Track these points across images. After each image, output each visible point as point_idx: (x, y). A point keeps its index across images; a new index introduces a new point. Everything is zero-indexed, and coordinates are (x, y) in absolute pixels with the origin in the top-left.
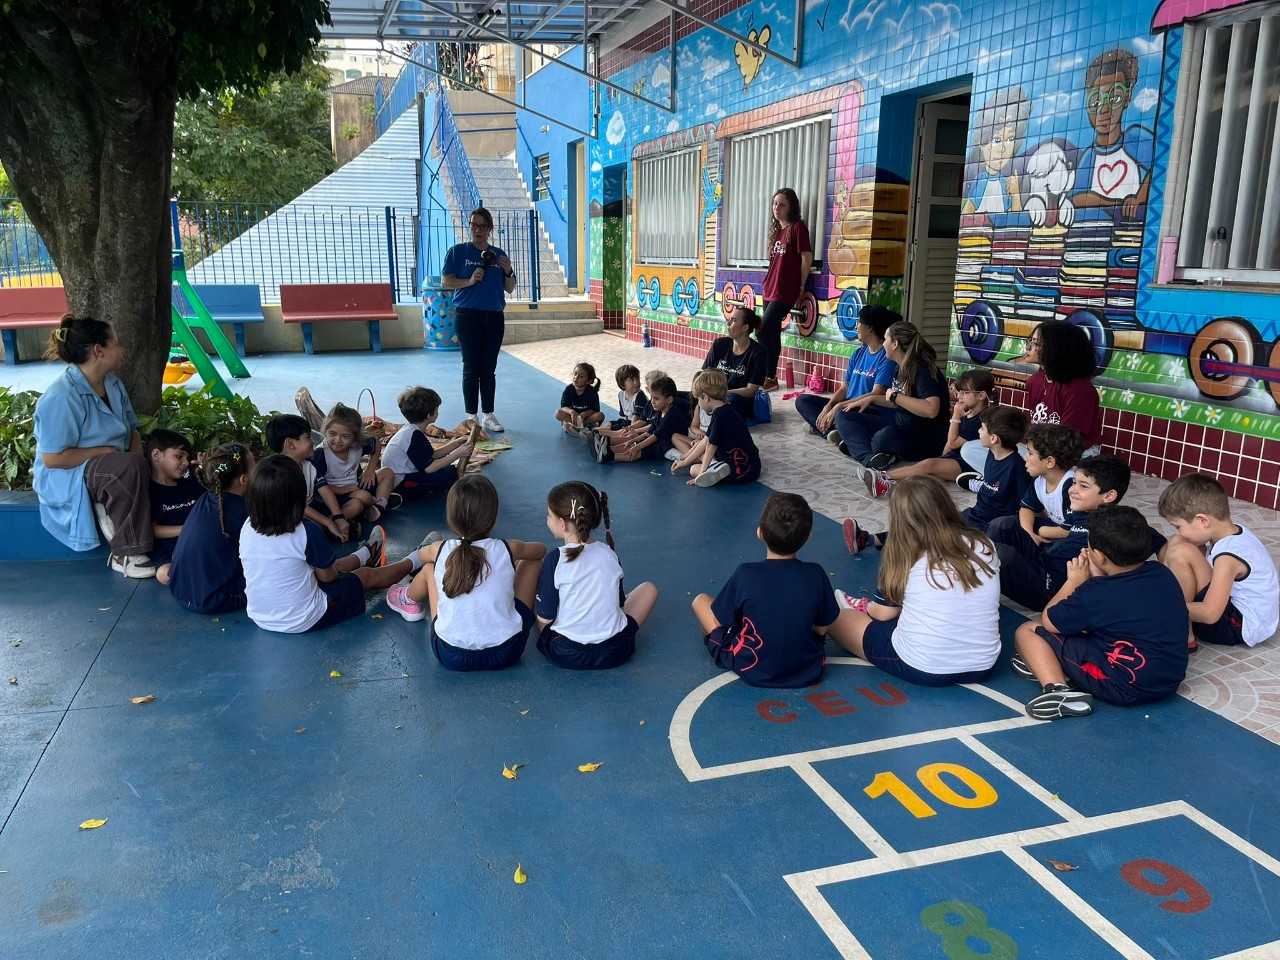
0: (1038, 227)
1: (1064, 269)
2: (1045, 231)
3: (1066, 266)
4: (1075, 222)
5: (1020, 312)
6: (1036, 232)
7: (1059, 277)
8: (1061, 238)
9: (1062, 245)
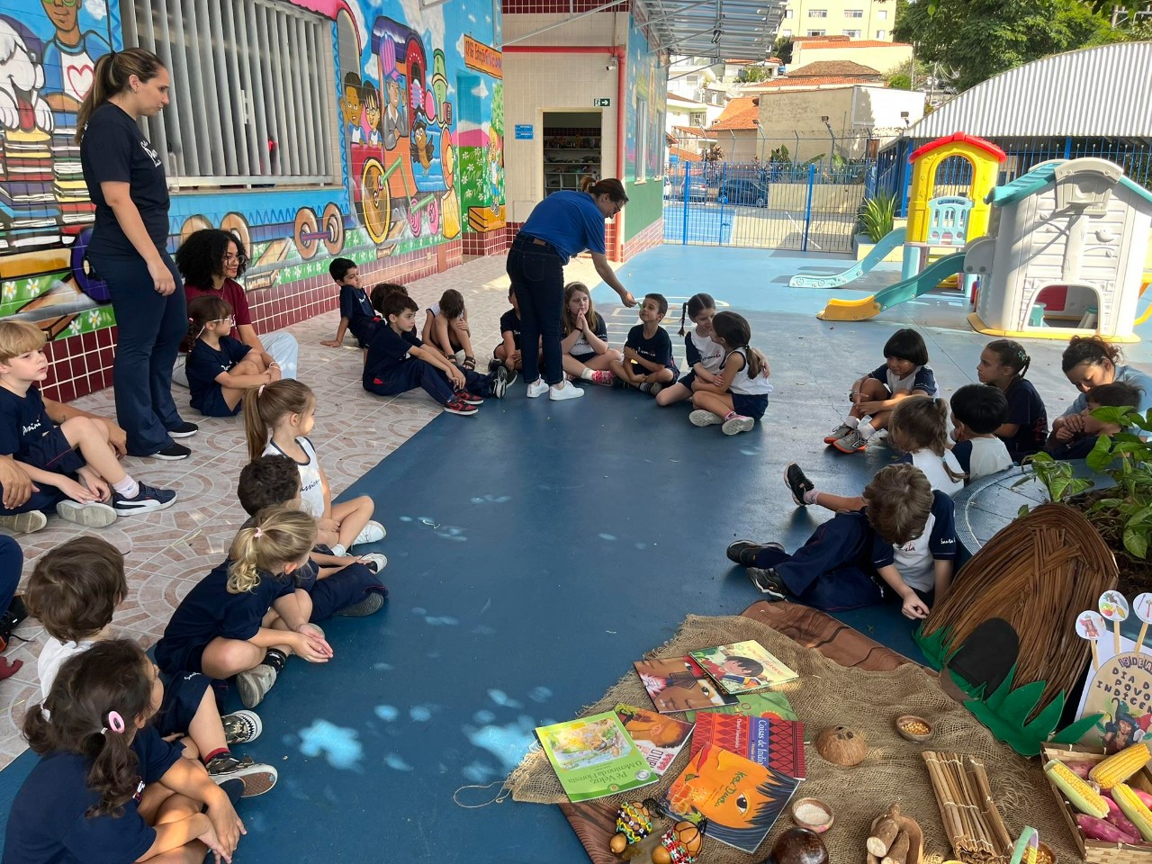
0: (10, 129)
1: (56, 182)
2: (20, 136)
3: (60, 180)
4: (56, 127)
5: (18, 244)
6: (11, 136)
7: (55, 193)
8: (45, 147)
9: (48, 155)
